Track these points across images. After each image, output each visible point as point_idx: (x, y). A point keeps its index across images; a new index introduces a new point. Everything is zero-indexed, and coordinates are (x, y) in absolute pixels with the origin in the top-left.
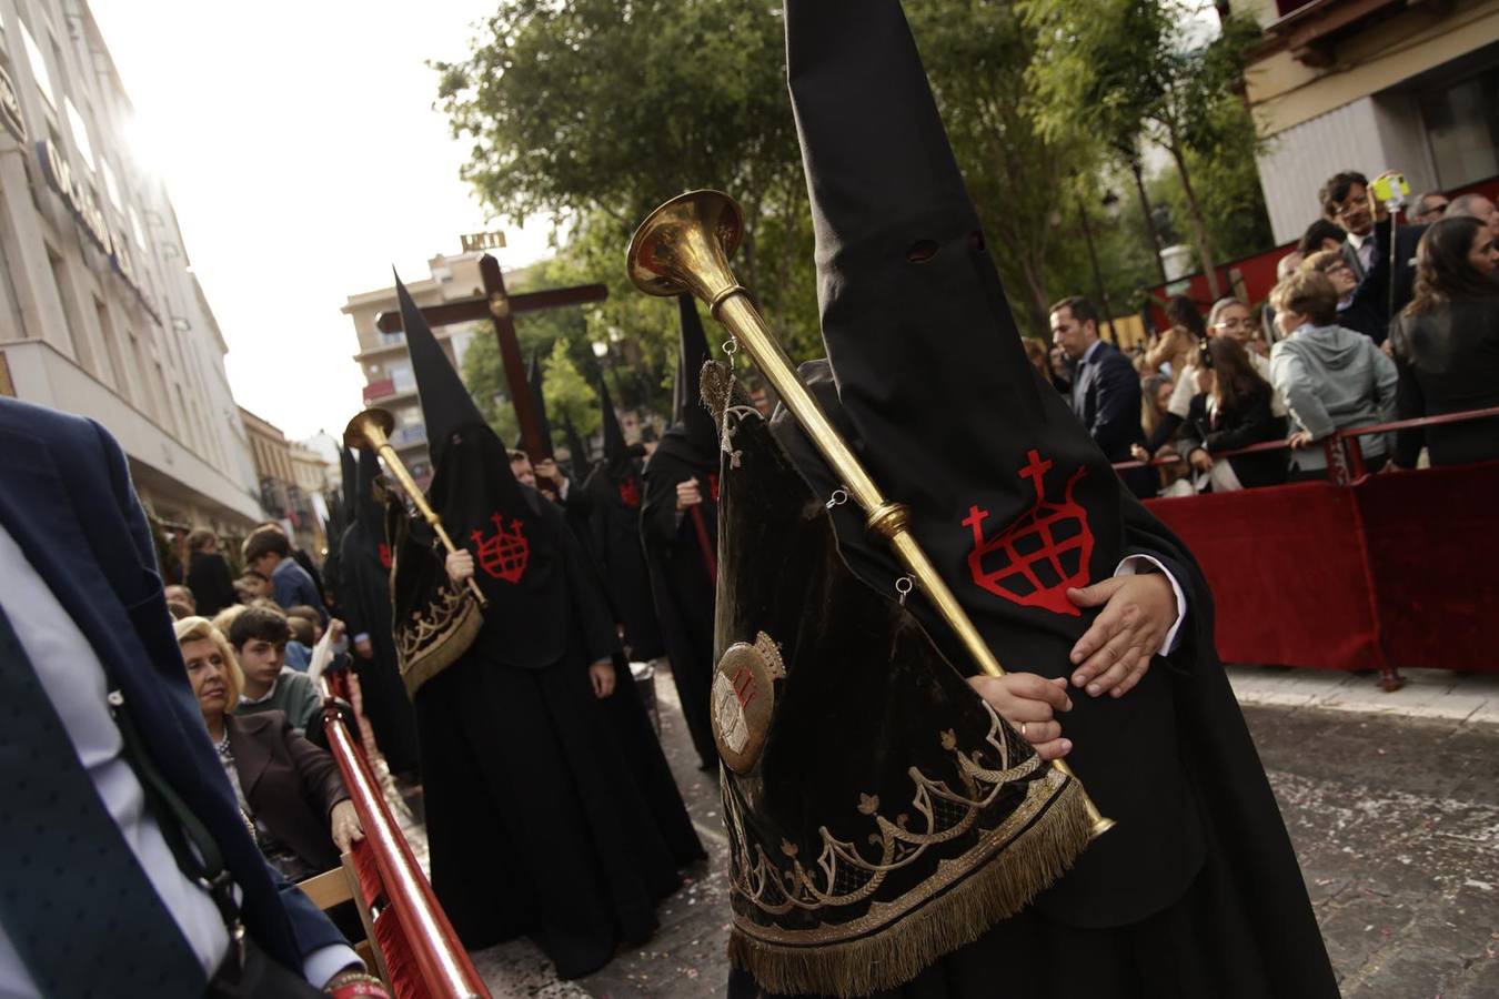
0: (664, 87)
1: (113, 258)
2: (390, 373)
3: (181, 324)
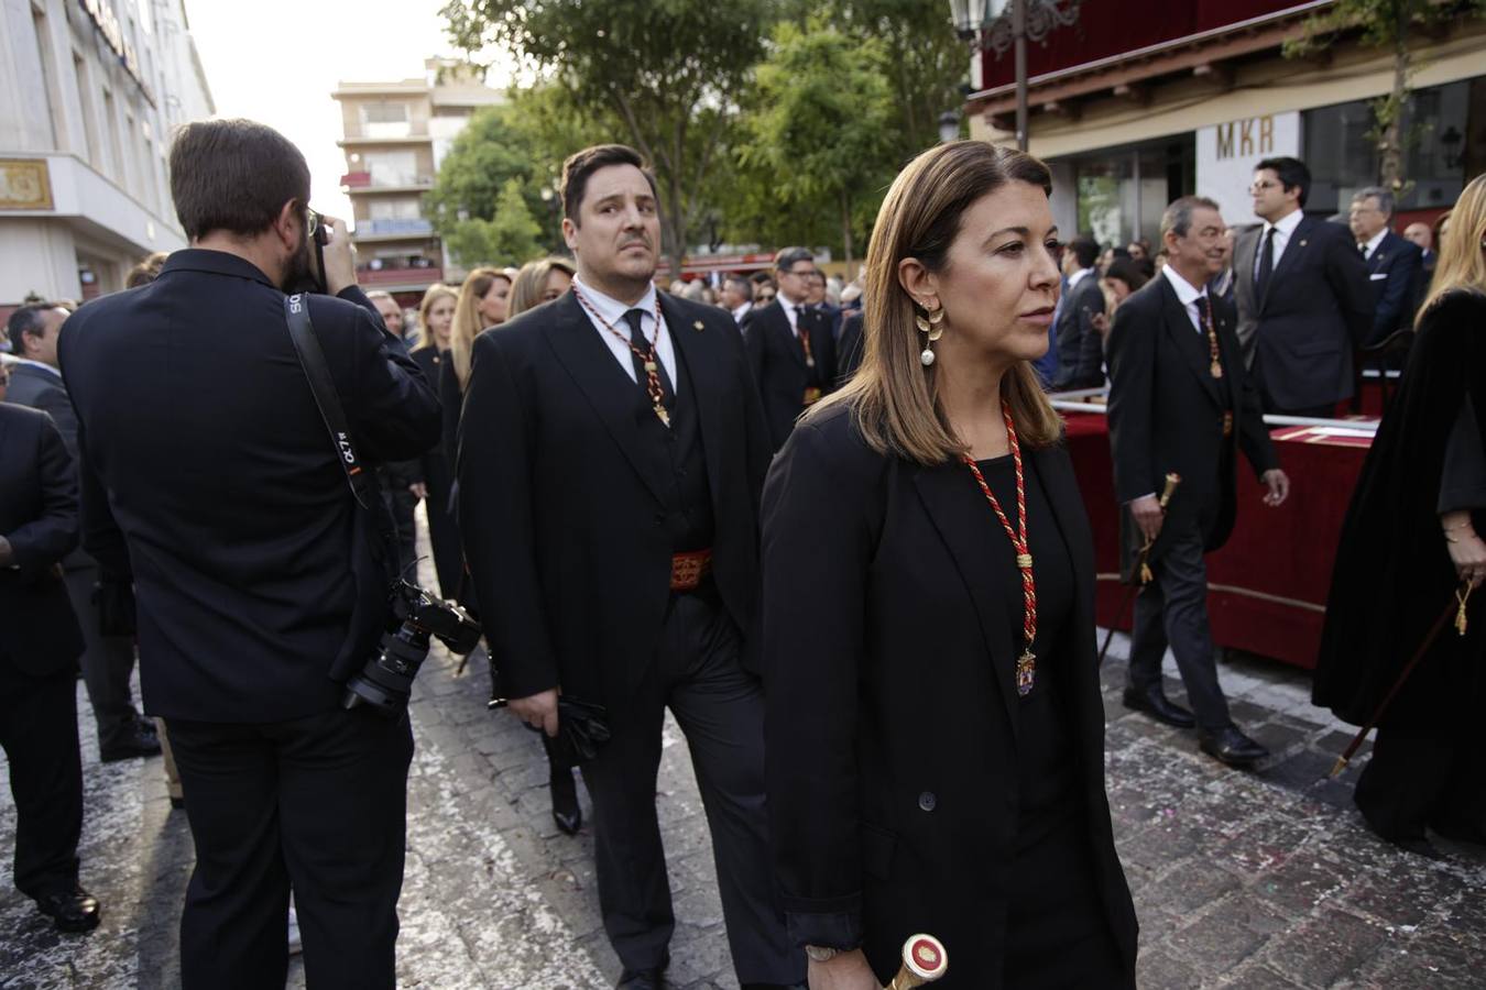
1: (123, 60)
2: (370, 165)
3: (172, 101)
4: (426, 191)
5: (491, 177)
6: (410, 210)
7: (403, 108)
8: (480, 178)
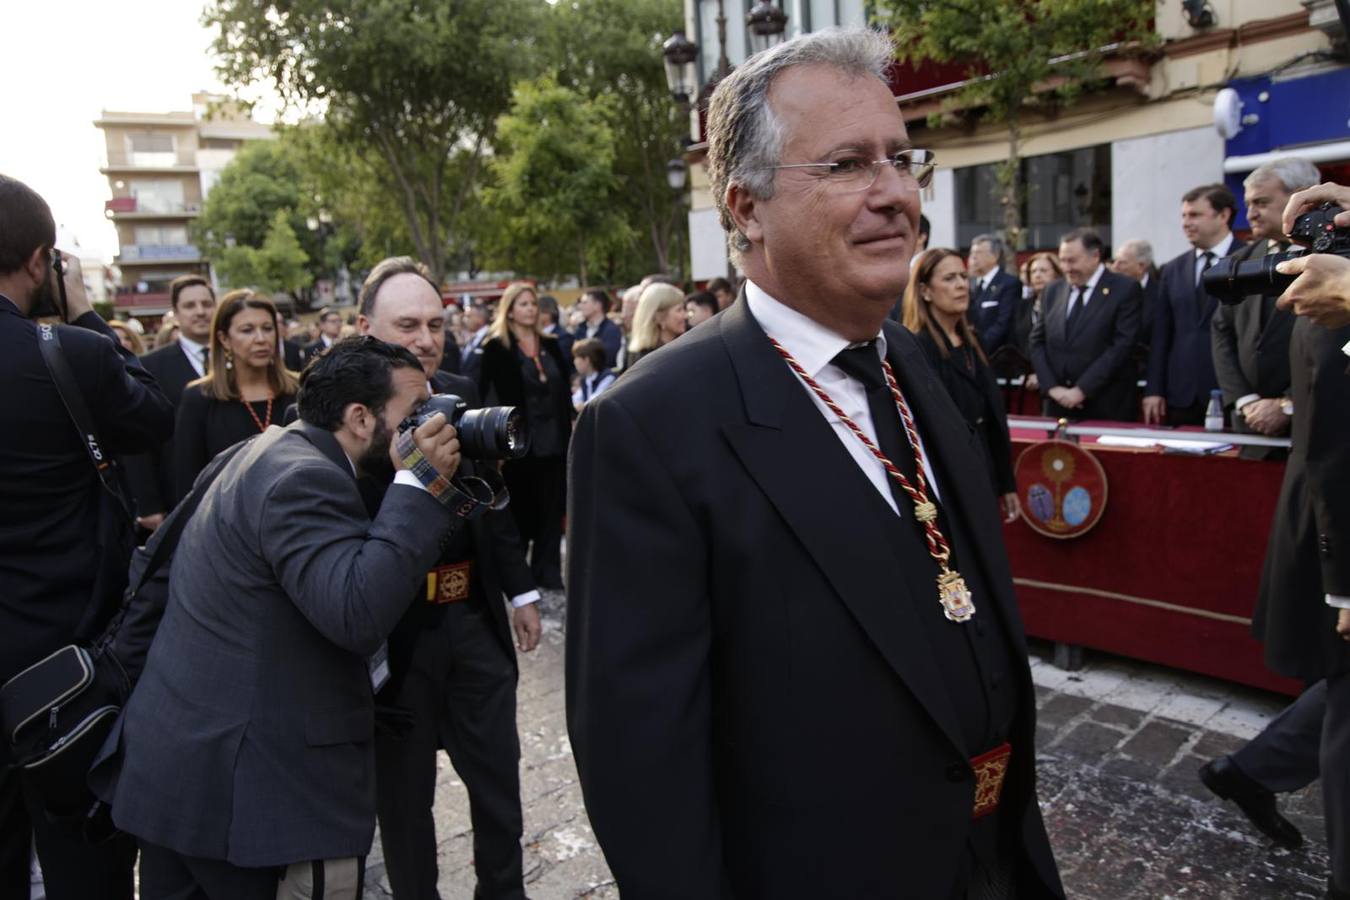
0: (373, 46)
2: (135, 192)
4: (194, 218)
5: (261, 205)
6: (178, 236)
7: (170, 139)
8: (249, 206)
